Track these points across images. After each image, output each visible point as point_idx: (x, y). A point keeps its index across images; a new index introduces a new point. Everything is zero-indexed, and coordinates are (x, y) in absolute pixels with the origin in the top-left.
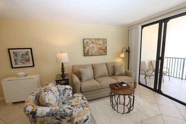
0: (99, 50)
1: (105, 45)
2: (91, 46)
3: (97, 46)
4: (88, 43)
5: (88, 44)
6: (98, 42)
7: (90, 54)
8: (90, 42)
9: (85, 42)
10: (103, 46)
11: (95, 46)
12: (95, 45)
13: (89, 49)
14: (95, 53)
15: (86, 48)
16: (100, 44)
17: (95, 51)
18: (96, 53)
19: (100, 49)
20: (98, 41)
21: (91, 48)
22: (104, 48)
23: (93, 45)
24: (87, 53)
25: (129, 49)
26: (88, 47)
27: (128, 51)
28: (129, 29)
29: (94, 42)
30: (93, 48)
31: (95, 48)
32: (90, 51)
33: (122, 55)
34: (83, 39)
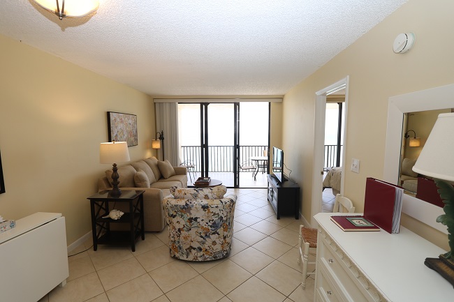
0: (130, 137)
1: (136, 126)
2: (119, 128)
3: (127, 129)
4: (115, 120)
5: (116, 123)
6: (128, 121)
8: (118, 119)
9: (112, 118)
10: (134, 128)
11: (125, 129)
13: (118, 134)
15: (114, 131)
16: (130, 124)
17: (125, 137)
19: (131, 134)
20: (128, 117)
21: (120, 131)
22: (135, 132)
23: (122, 125)
25: (162, 134)
26: (116, 130)
27: (162, 138)
28: (155, 101)
29: (123, 119)
30: (122, 131)
31: (125, 133)
32: (118, 139)
33: (157, 145)
34: (108, 114)
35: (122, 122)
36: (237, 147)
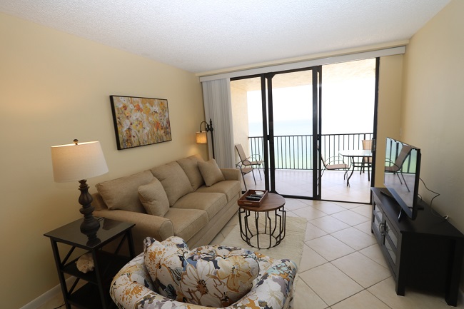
0: (155, 130)
1: (166, 114)
2: (134, 118)
3: (150, 119)
4: (125, 107)
5: (126, 112)
6: (151, 108)
7: (135, 141)
8: (131, 106)
9: (118, 105)
10: (162, 118)
11: (145, 120)
12: (145, 115)
13: (132, 127)
14: (146, 139)
15: (123, 123)
16: (156, 112)
17: (146, 131)
18: (150, 137)
19: (157, 125)
20: (150, 103)
21: (136, 123)
22: (165, 123)
23: (138, 114)
24: (126, 138)
25: (211, 124)
26: (128, 122)
27: (210, 129)
28: (202, 80)
29: (141, 106)
30: (140, 123)
31: (145, 124)
32: (133, 134)
33: (202, 139)
34: (111, 97)
35: (139, 109)
36: (317, 137)
